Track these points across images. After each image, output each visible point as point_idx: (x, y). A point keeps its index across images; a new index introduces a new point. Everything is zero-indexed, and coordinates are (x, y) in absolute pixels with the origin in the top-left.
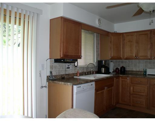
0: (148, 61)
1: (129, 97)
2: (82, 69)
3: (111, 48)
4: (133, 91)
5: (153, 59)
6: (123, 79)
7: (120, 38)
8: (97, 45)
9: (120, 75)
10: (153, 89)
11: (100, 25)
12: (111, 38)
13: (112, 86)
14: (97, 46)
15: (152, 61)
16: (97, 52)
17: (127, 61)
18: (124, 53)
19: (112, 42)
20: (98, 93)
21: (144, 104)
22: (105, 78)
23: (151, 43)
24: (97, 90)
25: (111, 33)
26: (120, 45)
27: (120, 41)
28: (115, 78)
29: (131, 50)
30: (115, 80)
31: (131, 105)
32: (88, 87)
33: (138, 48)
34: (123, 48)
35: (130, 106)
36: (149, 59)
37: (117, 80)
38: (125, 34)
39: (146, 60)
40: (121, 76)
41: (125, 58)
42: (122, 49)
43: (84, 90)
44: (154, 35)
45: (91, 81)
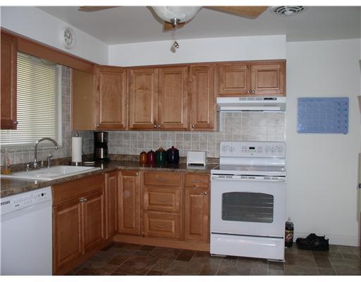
0: (184, 133)
1: (141, 217)
2: (22, 156)
3: (99, 103)
4: (150, 204)
5: (193, 129)
6: (125, 177)
7: (121, 79)
8: (63, 94)
9: (120, 167)
10: (192, 196)
11: (69, 44)
12: (99, 78)
13: (100, 194)
14: (63, 98)
15: (191, 133)
16: (63, 111)
17: (138, 133)
18: (129, 114)
19: (101, 87)
20: (60, 213)
21: (173, 230)
22: (79, 177)
23: (190, 95)
24: (57, 208)
25: (98, 66)
26: (121, 96)
27: (121, 85)
28: (106, 175)
29: (145, 108)
30: (106, 179)
31: (146, 234)
32: (33, 199)
33: (160, 104)
34: (129, 103)
35: (144, 236)
36: (185, 130)
37: (113, 178)
38: (132, 71)
39: (178, 132)
40: (120, 170)
41: (131, 126)
42: (126, 105)
43: (19, 210)
44: (194, 77)
45: (42, 185)
